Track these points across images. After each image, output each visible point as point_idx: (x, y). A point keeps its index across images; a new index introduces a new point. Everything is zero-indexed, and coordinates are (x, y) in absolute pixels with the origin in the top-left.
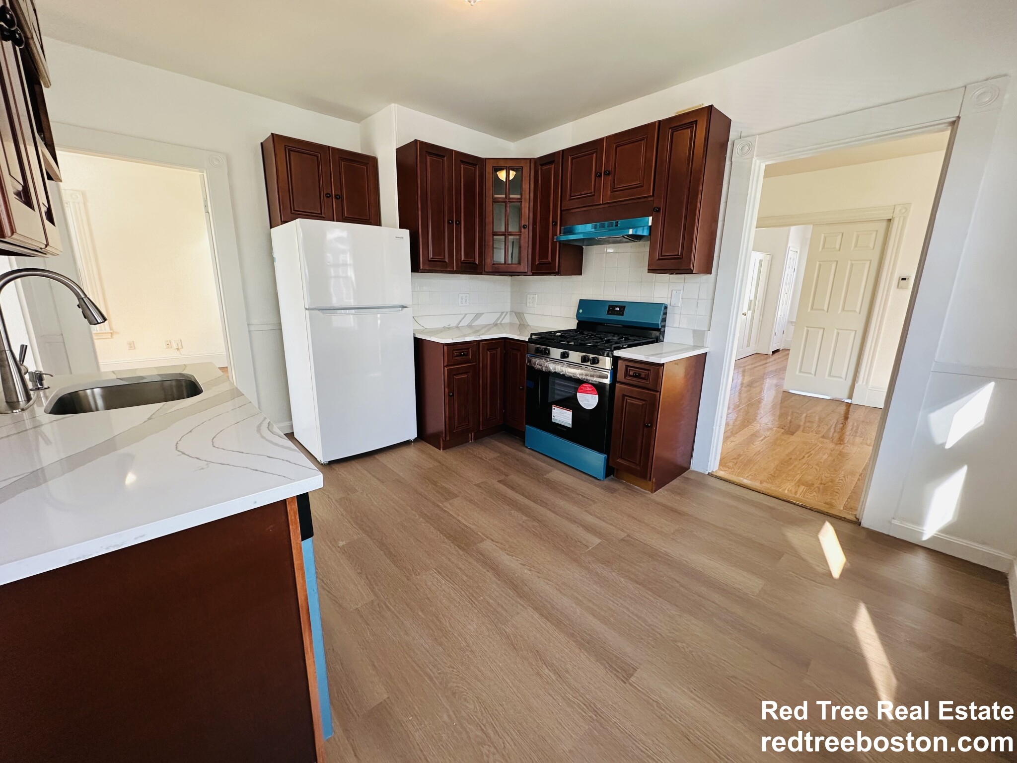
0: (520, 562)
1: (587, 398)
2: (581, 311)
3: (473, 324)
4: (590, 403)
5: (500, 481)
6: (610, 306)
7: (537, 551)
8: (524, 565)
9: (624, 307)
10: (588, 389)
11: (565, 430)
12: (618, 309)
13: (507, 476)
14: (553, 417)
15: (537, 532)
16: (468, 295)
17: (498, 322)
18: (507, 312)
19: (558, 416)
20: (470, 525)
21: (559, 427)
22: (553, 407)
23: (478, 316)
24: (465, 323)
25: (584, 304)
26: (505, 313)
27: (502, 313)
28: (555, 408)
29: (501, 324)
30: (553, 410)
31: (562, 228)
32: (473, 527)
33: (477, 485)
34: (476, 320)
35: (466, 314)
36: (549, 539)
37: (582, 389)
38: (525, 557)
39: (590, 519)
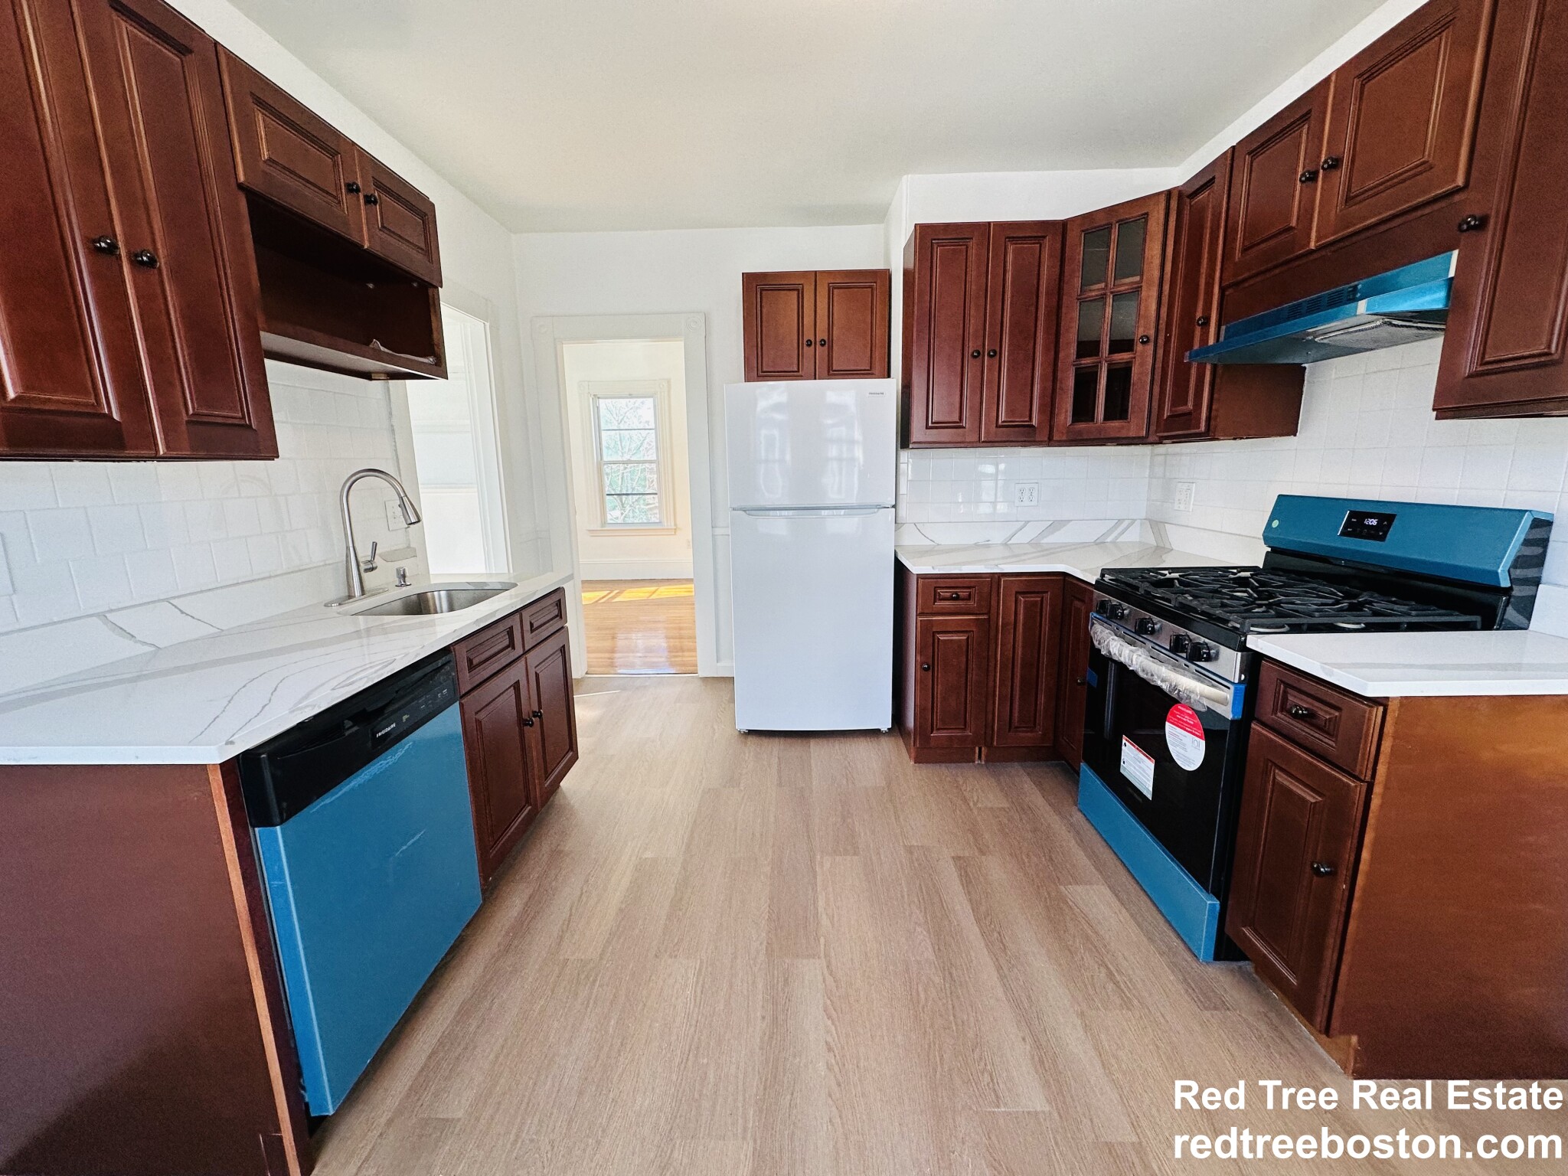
0: (830, 1039)
1: (1185, 740)
2: (1275, 524)
3: (1042, 542)
4: (1186, 754)
5: (957, 859)
6: (1353, 514)
7: (882, 1037)
8: (830, 1049)
9: (1390, 518)
10: (1187, 719)
11: (1140, 800)
12: (1374, 522)
13: (982, 853)
14: (1122, 763)
15: (922, 996)
16: (1036, 486)
17: (1109, 540)
18: (1133, 521)
19: (1131, 765)
20: (824, 916)
21: (1131, 791)
22: (1124, 741)
23: (1056, 525)
24: (1023, 537)
25: (1287, 506)
26: (1126, 523)
27: (1120, 521)
28: (1127, 743)
29: (1114, 542)
30: (1123, 747)
31: (1223, 328)
32: (825, 921)
33: (910, 850)
34: (1053, 533)
35: (1029, 522)
36: (932, 1026)
37: (1174, 715)
38: (847, 1035)
39: (1072, 1039)
